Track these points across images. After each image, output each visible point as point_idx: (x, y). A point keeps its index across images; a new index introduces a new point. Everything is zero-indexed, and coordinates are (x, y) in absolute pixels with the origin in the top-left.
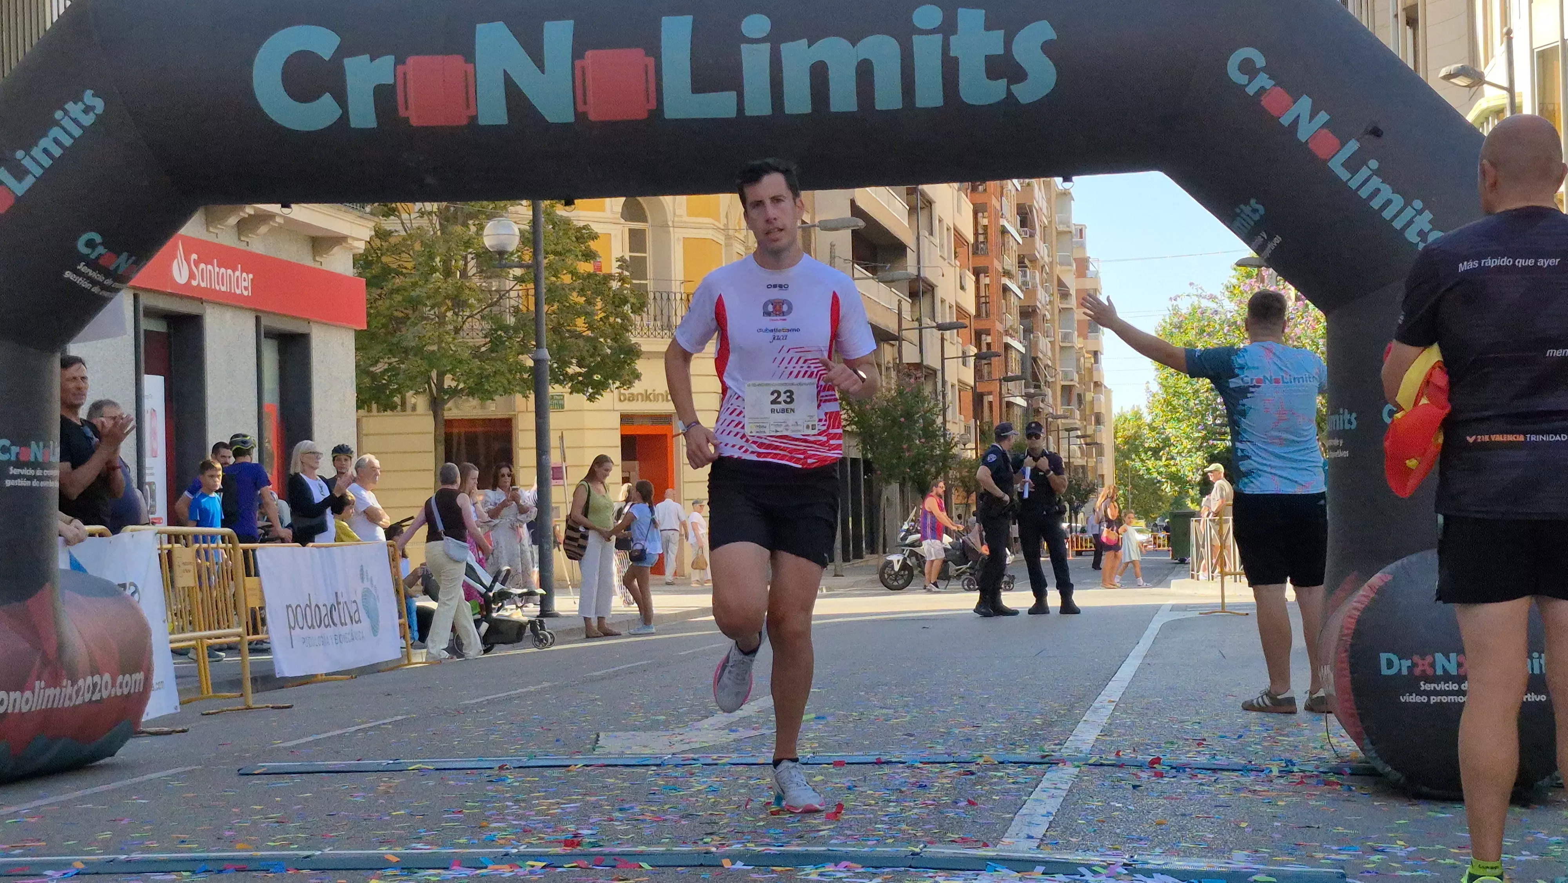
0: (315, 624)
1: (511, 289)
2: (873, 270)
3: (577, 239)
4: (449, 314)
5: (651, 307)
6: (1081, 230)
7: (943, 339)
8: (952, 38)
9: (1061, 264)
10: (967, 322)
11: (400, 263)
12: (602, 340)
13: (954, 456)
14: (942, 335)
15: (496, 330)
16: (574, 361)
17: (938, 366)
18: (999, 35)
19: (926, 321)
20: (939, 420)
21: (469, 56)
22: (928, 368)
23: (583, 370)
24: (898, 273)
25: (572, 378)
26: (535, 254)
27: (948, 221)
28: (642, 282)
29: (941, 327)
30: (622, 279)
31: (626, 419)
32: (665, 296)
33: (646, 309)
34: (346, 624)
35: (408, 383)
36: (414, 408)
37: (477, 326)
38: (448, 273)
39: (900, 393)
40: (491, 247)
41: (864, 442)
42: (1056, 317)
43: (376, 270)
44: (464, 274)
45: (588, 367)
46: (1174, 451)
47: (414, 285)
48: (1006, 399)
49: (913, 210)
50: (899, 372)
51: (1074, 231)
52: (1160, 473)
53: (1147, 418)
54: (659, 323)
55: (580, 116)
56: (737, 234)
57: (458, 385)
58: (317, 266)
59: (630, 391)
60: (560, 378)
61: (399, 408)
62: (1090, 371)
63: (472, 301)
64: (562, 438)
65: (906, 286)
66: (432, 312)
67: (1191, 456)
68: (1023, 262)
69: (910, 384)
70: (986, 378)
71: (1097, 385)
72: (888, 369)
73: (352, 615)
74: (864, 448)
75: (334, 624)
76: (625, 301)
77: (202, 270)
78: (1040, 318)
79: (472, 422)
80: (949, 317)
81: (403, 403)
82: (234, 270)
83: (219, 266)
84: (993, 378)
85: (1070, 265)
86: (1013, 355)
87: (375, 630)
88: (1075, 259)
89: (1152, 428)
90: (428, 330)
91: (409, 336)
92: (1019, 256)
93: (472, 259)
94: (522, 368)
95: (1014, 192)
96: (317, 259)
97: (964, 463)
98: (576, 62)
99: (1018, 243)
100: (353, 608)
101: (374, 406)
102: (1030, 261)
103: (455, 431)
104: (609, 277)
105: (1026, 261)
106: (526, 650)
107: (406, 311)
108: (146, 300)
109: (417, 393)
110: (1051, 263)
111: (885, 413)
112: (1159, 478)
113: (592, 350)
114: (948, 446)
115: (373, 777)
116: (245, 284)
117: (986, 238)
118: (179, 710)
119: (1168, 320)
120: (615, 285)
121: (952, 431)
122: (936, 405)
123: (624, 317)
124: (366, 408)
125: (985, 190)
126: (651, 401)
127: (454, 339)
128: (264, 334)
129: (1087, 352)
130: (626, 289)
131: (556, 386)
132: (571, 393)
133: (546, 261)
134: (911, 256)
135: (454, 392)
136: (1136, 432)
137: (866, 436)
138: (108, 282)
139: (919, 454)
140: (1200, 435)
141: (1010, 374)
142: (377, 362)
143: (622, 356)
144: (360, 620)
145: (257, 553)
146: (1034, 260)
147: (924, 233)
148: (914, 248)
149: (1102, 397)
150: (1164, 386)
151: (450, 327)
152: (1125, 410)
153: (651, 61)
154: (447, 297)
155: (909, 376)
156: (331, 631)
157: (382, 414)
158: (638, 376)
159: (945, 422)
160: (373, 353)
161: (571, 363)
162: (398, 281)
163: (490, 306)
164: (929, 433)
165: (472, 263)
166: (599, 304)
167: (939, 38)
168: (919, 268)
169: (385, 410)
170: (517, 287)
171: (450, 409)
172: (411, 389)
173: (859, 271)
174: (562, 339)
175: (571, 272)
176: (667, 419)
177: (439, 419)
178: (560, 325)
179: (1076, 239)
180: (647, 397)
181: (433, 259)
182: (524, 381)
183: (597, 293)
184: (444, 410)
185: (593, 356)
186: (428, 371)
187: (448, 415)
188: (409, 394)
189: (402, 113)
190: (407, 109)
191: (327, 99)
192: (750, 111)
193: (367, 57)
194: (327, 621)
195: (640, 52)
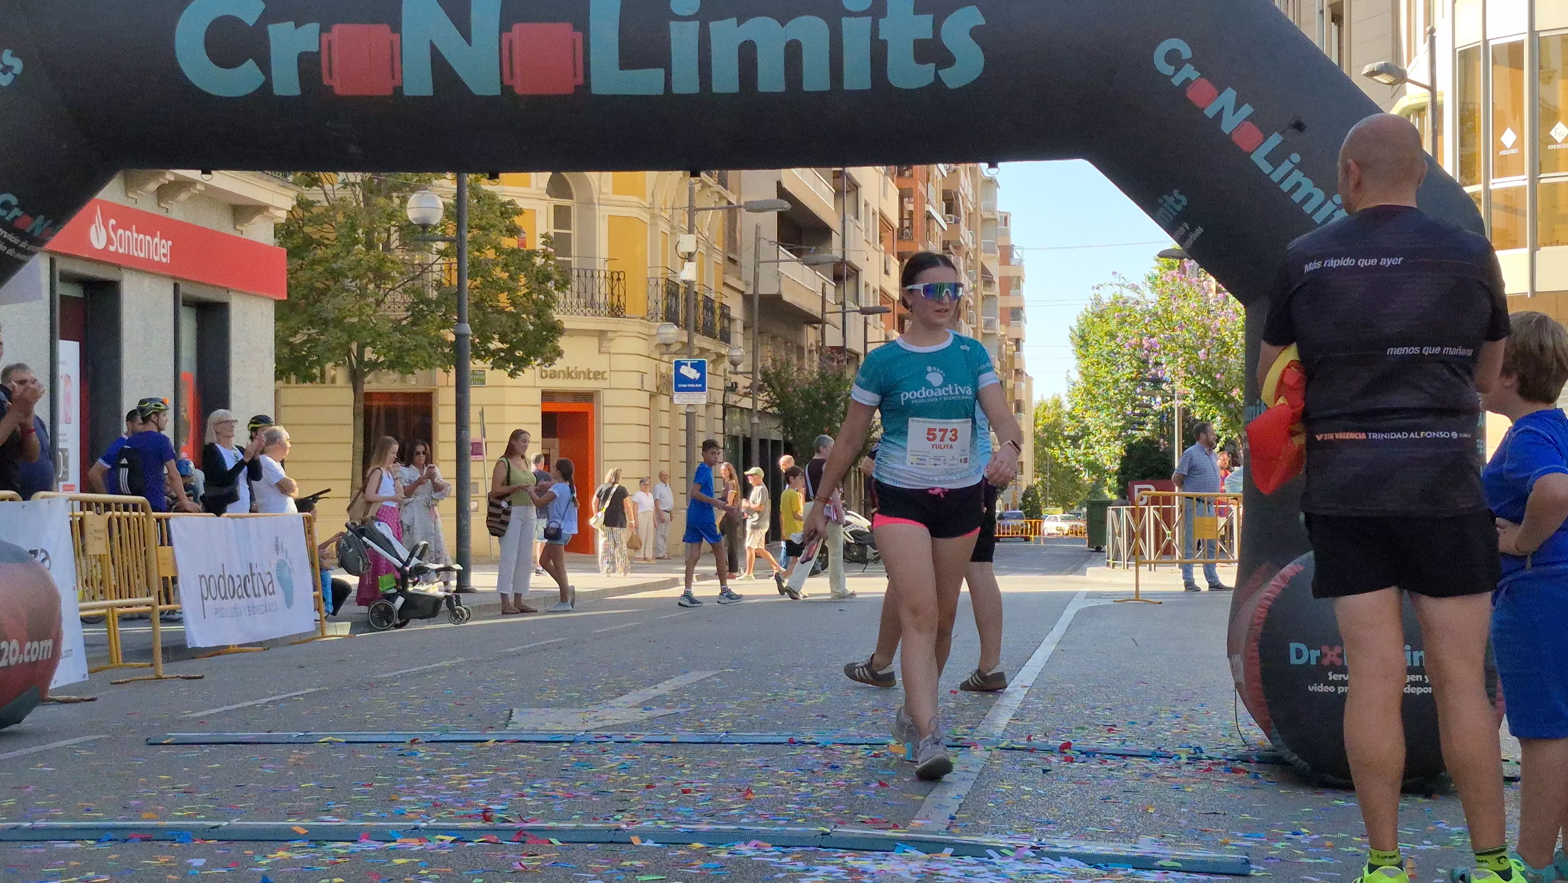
0: (228, 595)
1: (434, 263)
2: (798, 253)
3: (502, 214)
4: (371, 286)
5: (575, 285)
6: (1006, 218)
7: (866, 324)
8: (881, 20)
9: (985, 251)
10: (890, 306)
11: (322, 234)
12: (524, 316)
14: (865, 319)
15: (417, 304)
16: (496, 336)
17: (860, 350)
18: (927, 20)
19: (850, 305)
21: (396, 27)
22: (851, 351)
23: (506, 346)
24: (823, 256)
25: (494, 353)
26: (459, 228)
27: (874, 206)
28: (566, 259)
29: (865, 311)
30: (546, 256)
31: (547, 396)
32: (589, 274)
33: (569, 286)
34: (259, 596)
35: (328, 355)
36: (333, 380)
37: (398, 299)
38: (370, 245)
39: (823, 376)
40: (415, 219)
41: (785, 424)
42: (980, 303)
43: (298, 240)
44: (387, 246)
45: (511, 343)
46: (1093, 439)
47: (336, 256)
49: (839, 194)
50: (821, 354)
51: (999, 219)
52: (1079, 462)
53: (1067, 407)
54: (582, 301)
55: (506, 89)
56: (663, 214)
57: (378, 358)
58: (238, 234)
59: (553, 367)
60: (482, 353)
61: (318, 380)
62: (1012, 358)
63: (394, 274)
64: (482, 414)
65: (830, 270)
66: (354, 284)
67: (1109, 446)
68: (948, 249)
69: (833, 367)
71: (1019, 372)
72: (810, 352)
73: (266, 585)
74: (785, 431)
75: (248, 596)
76: (548, 278)
77: (121, 235)
79: (392, 395)
80: (873, 302)
81: (323, 375)
82: (153, 236)
83: (138, 232)
85: (995, 252)
87: (289, 601)
88: (999, 247)
89: (1072, 417)
90: (347, 302)
91: (329, 307)
92: (944, 242)
93: (396, 231)
94: (443, 342)
95: (940, 178)
96: (238, 227)
98: (503, 35)
99: (943, 229)
100: (267, 580)
101: (293, 377)
102: (954, 247)
103: (375, 403)
104: (533, 253)
105: (951, 247)
106: (441, 625)
107: (327, 282)
108: (62, 265)
109: (337, 365)
110: (976, 249)
111: (806, 396)
112: (1077, 466)
113: (514, 326)
115: (280, 749)
116: (164, 251)
117: (911, 223)
118: (87, 678)
119: (1090, 310)
120: (539, 261)
123: (548, 294)
124: (284, 379)
125: (911, 176)
126: (572, 378)
127: (375, 311)
128: (182, 301)
129: (1010, 340)
130: (550, 265)
131: (478, 361)
132: (492, 369)
133: (470, 235)
134: (836, 239)
135: (374, 365)
136: (1056, 420)
137: (787, 417)
138: (23, 245)
140: (1120, 424)
142: (296, 333)
143: (545, 333)
144: (274, 592)
145: (171, 522)
146: (958, 247)
148: (840, 232)
149: (1023, 385)
150: (1084, 375)
151: (371, 300)
152: (1045, 398)
153: (579, 35)
154: (369, 269)
155: (832, 359)
156: (245, 601)
157: (301, 385)
158: (560, 354)
160: (292, 323)
161: (493, 339)
162: (320, 252)
163: (413, 279)
165: (395, 236)
166: (523, 280)
167: (868, 20)
168: (844, 252)
169: (304, 382)
170: (440, 261)
171: (369, 382)
172: (330, 361)
173: (784, 253)
174: (484, 314)
175: (495, 248)
176: (588, 397)
177: (359, 391)
178: (483, 300)
179: (1001, 227)
180: (568, 375)
181: (355, 231)
182: (445, 355)
183: (520, 269)
184: (363, 383)
185: (515, 332)
186: (348, 343)
187: (367, 388)
188: (329, 366)
189: (326, 81)
190: (331, 75)
191: (250, 64)
192: (678, 88)
193: (291, 24)
194: (240, 591)
195: (568, 26)
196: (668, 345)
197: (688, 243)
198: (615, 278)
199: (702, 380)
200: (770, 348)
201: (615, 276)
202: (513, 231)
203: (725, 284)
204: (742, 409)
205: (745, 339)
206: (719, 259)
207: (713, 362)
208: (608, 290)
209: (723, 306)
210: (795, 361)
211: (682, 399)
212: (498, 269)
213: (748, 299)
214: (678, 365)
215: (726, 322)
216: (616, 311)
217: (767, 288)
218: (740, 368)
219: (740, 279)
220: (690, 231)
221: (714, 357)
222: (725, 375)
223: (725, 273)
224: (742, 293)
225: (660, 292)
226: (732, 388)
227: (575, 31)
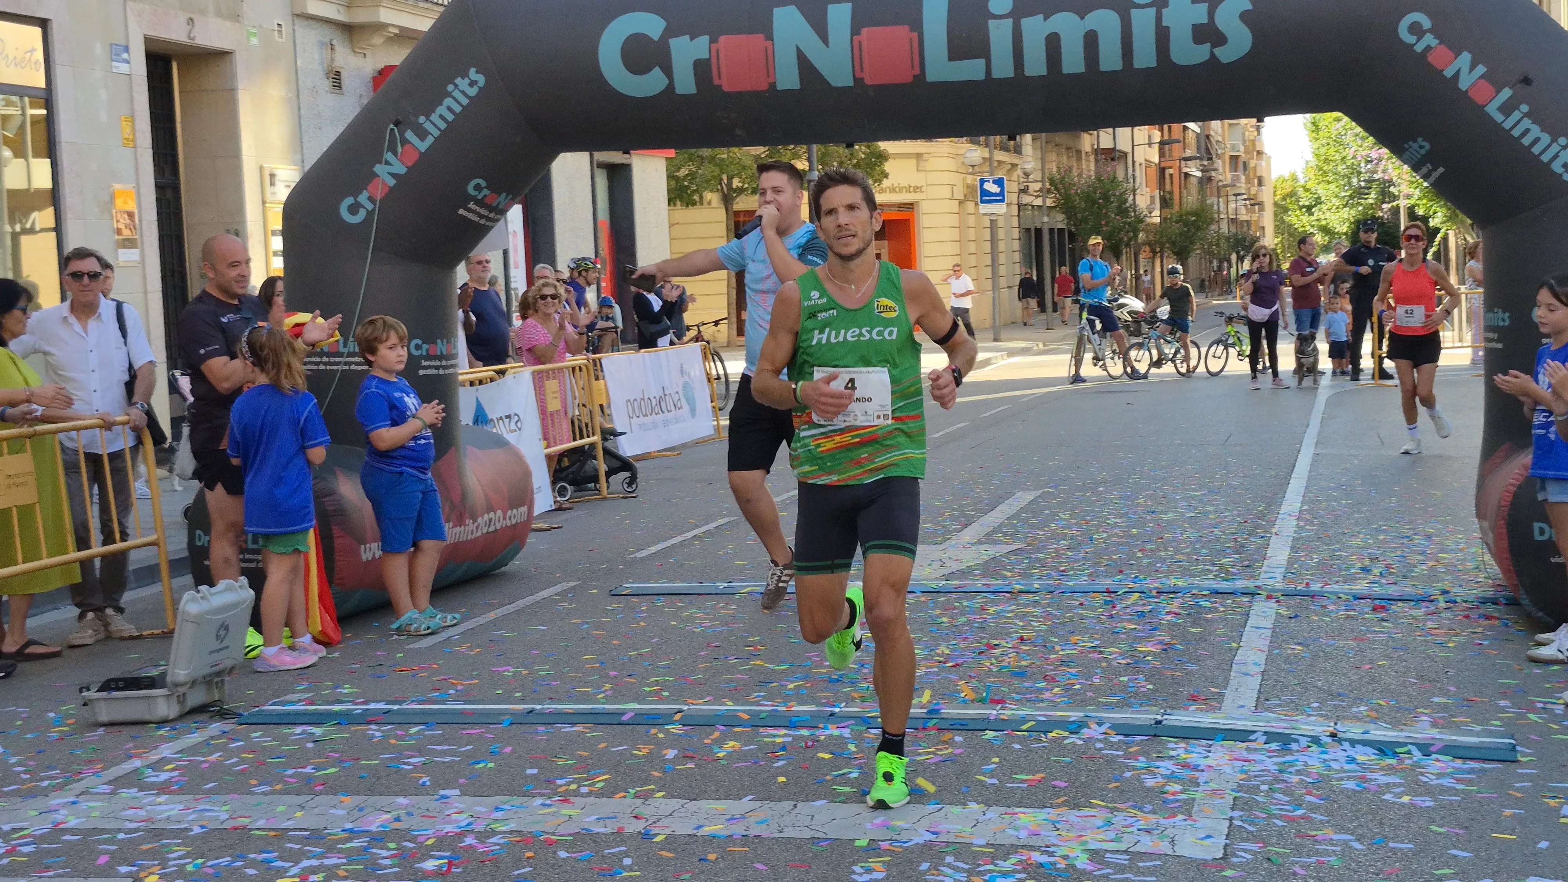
0: (648, 413)
8: (1164, 10)
13: (1143, 224)
17: (1129, 150)
18: (1204, 6)
20: (1131, 199)
21: (770, 37)
22: (1119, 151)
34: (671, 410)
35: (705, 185)
39: (1099, 179)
41: (1069, 218)
48: (1184, 171)
50: (1096, 155)
55: (858, 81)
57: (743, 185)
61: (698, 203)
62: (1254, 142)
70: (1168, 158)
71: (1260, 153)
72: (1086, 155)
73: (675, 402)
74: (1068, 224)
75: (663, 412)
81: (701, 199)
84: (1173, 157)
86: (1190, 134)
87: (693, 411)
89: (1307, 189)
97: (1151, 227)
98: (855, 37)
100: (676, 398)
103: (742, 217)
109: (712, 191)
111: (1086, 196)
114: (1138, 217)
121: (1141, 205)
122: (1127, 187)
124: (675, 204)
126: (897, 193)
128: (596, 168)
129: (1251, 127)
135: (740, 191)
136: (1292, 191)
137: (1070, 212)
139: (1114, 228)
141: (1187, 155)
142: (679, 169)
143: (874, 160)
144: (681, 408)
149: (1264, 163)
153: (915, 36)
155: (1105, 158)
156: (660, 417)
157: (687, 208)
158: (887, 174)
159: (1135, 199)
164: (1123, 211)
167: (1153, 10)
169: (687, 205)
171: (737, 203)
172: (707, 189)
176: (909, 207)
177: (729, 211)
180: (893, 190)
184: (732, 204)
185: (850, 160)
186: (720, 175)
187: (736, 208)
188: (706, 192)
189: (716, 82)
190: (720, 78)
191: (657, 72)
192: (996, 74)
193: (687, 37)
194: (657, 409)
195: (906, 28)
196: (974, 164)
199: (1002, 193)
200: (1054, 156)
204: (1033, 206)
205: (1034, 149)
207: (1008, 173)
210: (1075, 164)
211: (986, 207)
214: (982, 182)
218: (1031, 178)
221: (1009, 167)
222: (1019, 180)
226: (1024, 191)
227: (911, 31)
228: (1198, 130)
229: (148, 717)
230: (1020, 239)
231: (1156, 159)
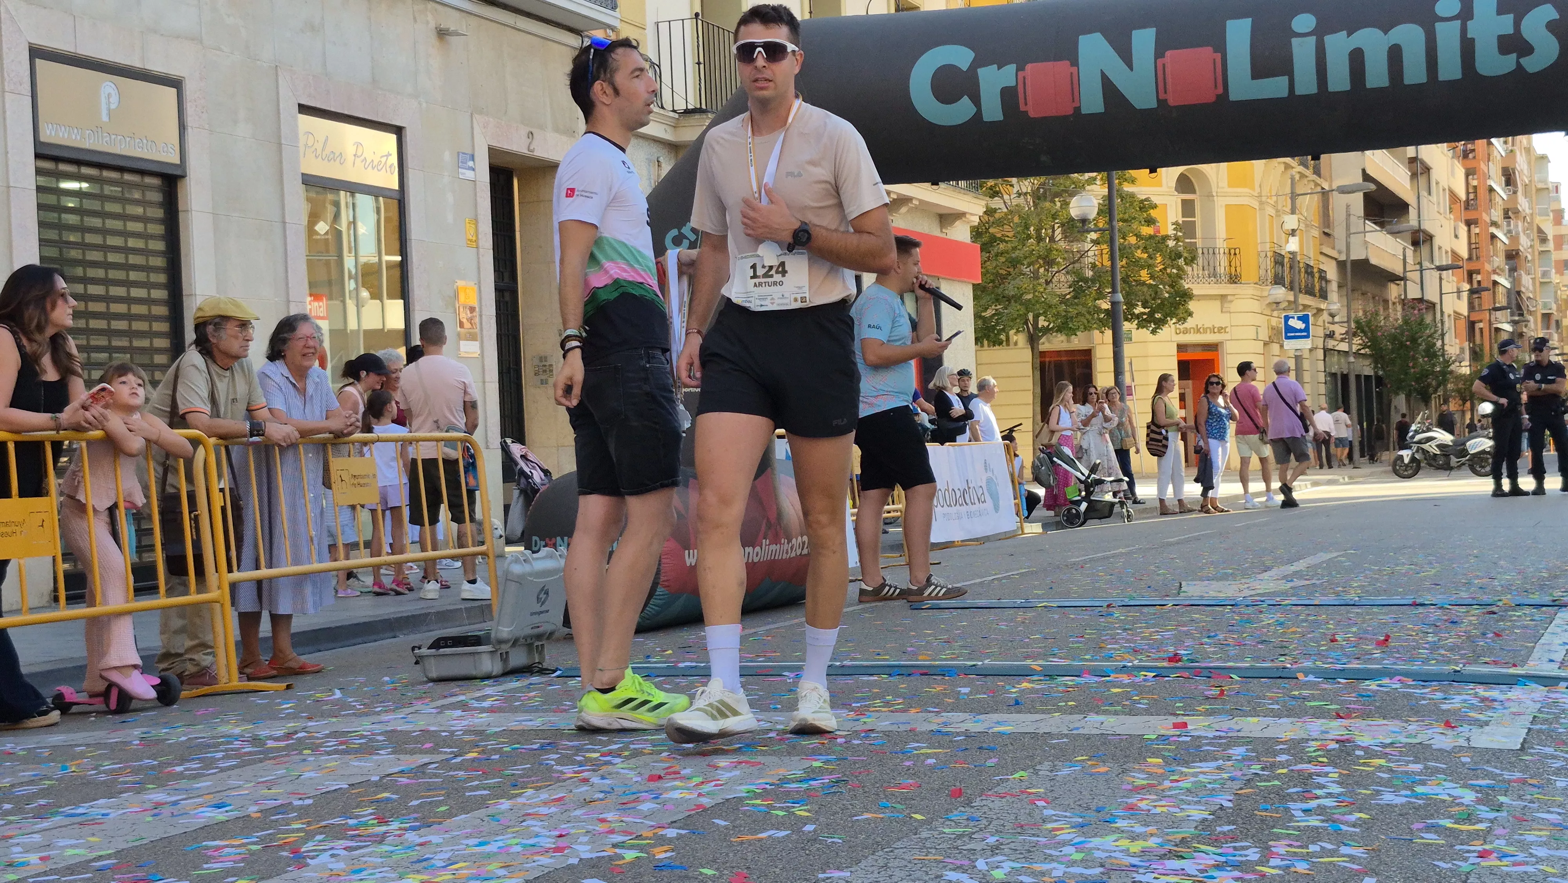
0: (952, 503)
1: (1089, 250)
2: (1382, 225)
3: (1141, 208)
4: (1042, 270)
5: (1200, 261)
6: (1557, 187)
7: (1440, 278)
8: (1469, 23)
9: (1540, 215)
10: (1460, 263)
11: (1003, 233)
12: (1161, 286)
13: (1452, 372)
14: (1440, 275)
15: (1078, 282)
16: (1139, 303)
17: (1435, 299)
18: (1510, 17)
19: (1426, 264)
20: (1439, 344)
21: (1075, 64)
22: (1427, 301)
24: (1403, 226)
25: (1138, 316)
26: (1111, 220)
27: (1444, 183)
28: (1193, 240)
29: (1439, 269)
30: (1177, 239)
31: (1181, 348)
32: (1211, 251)
33: (1196, 262)
34: (975, 504)
35: (1012, 324)
36: (1016, 344)
37: (1063, 279)
38: (1039, 239)
39: (1406, 322)
40: (1076, 216)
41: (1376, 362)
42: (1537, 257)
43: (985, 239)
44: (1052, 239)
45: (1151, 307)
47: (1014, 249)
48: (1495, 326)
49: (1414, 176)
50: (1404, 305)
51: (1551, 188)
54: (1206, 272)
55: (1161, 102)
56: (1269, 200)
57: (1049, 325)
58: (944, 236)
59: (1184, 326)
60: (1129, 317)
61: (1004, 343)
63: (1059, 259)
64: (1131, 363)
65: (1408, 236)
66: (1028, 269)
68: (1508, 214)
69: (1415, 315)
70: (1477, 309)
72: (1395, 303)
73: (979, 496)
74: (1375, 367)
75: (966, 503)
76: (1179, 256)
78: (1522, 258)
79: (1060, 353)
80: (1445, 261)
81: (1008, 340)
84: (1483, 308)
85: (1549, 216)
86: (1500, 289)
87: (996, 508)
88: (1552, 211)
90: (1025, 283)
91: (1010, 288)
92: (1504, 209)
93: (1059, 227)
94: (1099, 310)
95: (1499, 157)
96: (944, 231)
97: (1460, 378)
98: (1158, 60)
99: (1504, 200)
100: (980, 491)
101: (986, 342)
102: (1514, 213)
103: (1047, 360)
104: (1166, 238)
105: (1511, 213)
107: (1008, 269)
109: (1018, 331)
110: (1532, 214)
111: (1393, 338)
113: (1153, 295)
114: (1447, 363)
117: (1476, 195)
120: (1171, 243)
121: (1449, 352)
122: (1436, 332)
123: (1179, 268)
124: (982, 344)
125: (1474, 157)
126: (1201, 333)
127: (1045, 289)
129: (1564, 286)
130: (1180, 246)
131: (1128, 324)
132: (1138, 329)
133: (1118, 226)
134: (1413, 213)
135: (1046, 330)
137: (1377, 356)
139: (1422, 370)
141: (1497, 305)
142: (986, 309)
143: (1178, 299)
144: (985, 501)
146: (1517, 213)
147: (1424, 193)
148: (1416, 206)
151: (1042, 281)
153: (1218, 56)
154: (1039, 257)
155: (1413, 308)
156: (964, 509)
157: (992, 348)
158: (1190, 314)
159: (1443, 345)
160: (983, 302)
161: (1138, 305)
162: (1002, 246)
163: (1074, 263)
164: (1431, 353)
165: (1058, 231)
166: (1159, 259)
167: (1458, 23)
168: (1420, 221)
169: (994, 345)
170: (1094, 248)
171: (1043, 343)
172: (1012, 329)
173: (1370, 225)
174: (1130, 286)
175: (1136, 235)
176: (1213, 347)
177: (1035, 351)
178: (1128, 276)
179: (1553, 194)
180: (1198, 331)
181: (1028, 229)
182: (1100, 320)
183: (1157, 250)
184: (1038, 344)
185: (1154, 299)
186: (1026, 314)
187: (1042, 348)
188: (1012, 332)
189: (1022, 106)
190: (1026, 100)
191: (965, 100)
192: (1299, 88)
193: (995, 66)
194: (961, 501)
195: (1210, 49)
196: (1278, 303)
197: (1291, 222)
198: (1232, 253)
199: (1307, 329)
200: (1360, 302)
201: (1232, 252)
202: (1150, 221)
203: (1321, 253)
204: (1339, 351)
205: (1340, 296)
206: (1316, 233)
207: (1314, 315)
208: (1227, 264)
209: (1321, 271)
210: (1381, 312)
211: (1291, 345)
212: (1139, 251)
213: (1341, 265)
214: (1287, 318)
215: (1323, 283)
216: (1234, 279)
217: (1357, 254)
218: (1337, 319)
219: (1333, 248)
220: (1293, 212)
221: (1315, 311)
222: (1324, 326)
223: (1321, 245)
224: (1336, 259)
225: (1269, 262)
226: (1331, 335)
227: (1215, 52)
228: (1508, 286)
229: (474, 673)
230: (1325, 383)
231: (1464, 309)
